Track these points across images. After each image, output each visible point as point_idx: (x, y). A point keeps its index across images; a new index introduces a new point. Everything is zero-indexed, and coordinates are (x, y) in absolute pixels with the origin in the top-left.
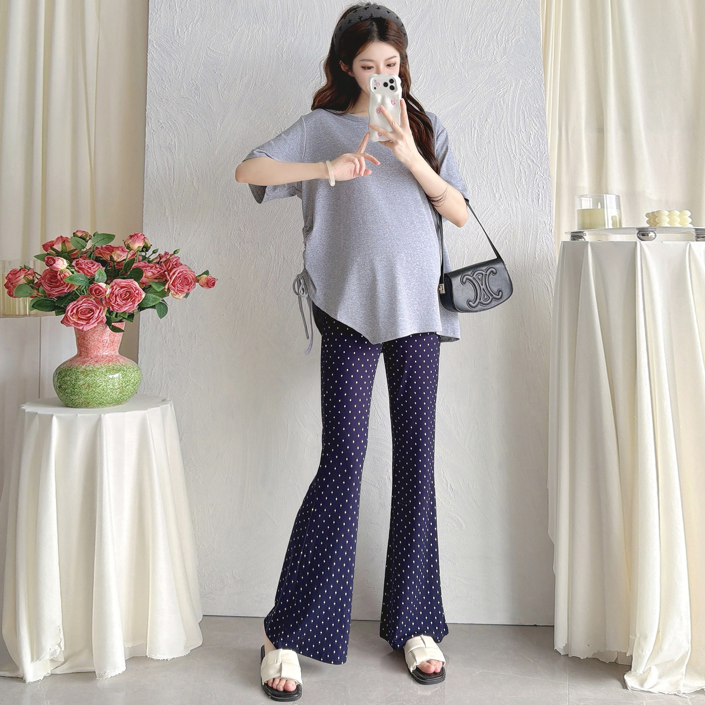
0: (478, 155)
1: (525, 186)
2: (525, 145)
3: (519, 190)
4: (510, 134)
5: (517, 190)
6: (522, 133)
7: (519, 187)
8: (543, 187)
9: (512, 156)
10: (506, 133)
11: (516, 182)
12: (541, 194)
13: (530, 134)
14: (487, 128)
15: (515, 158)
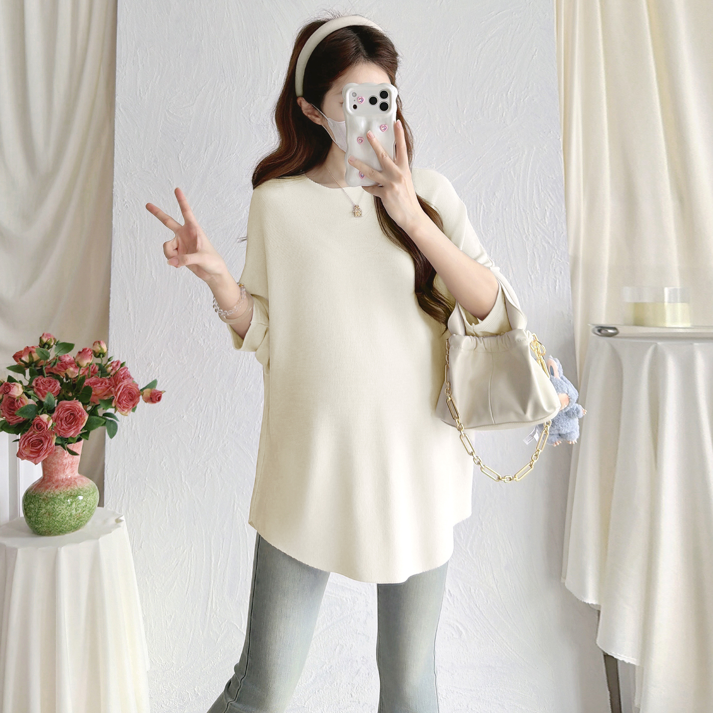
0: (484, 235)
1: (539, 271)
2: (539, 223)
3: (532, 277)
4: (522, 210)
5: (530, 276)
6: (536, 209)
7: (532, 272)
8: (561, 273)
9: (524, 236)
10: (517, 208)
11: (528, 266)
12: (558, 281)
13: (546, 210)
14: (495, 204)
15: (528, 240)
